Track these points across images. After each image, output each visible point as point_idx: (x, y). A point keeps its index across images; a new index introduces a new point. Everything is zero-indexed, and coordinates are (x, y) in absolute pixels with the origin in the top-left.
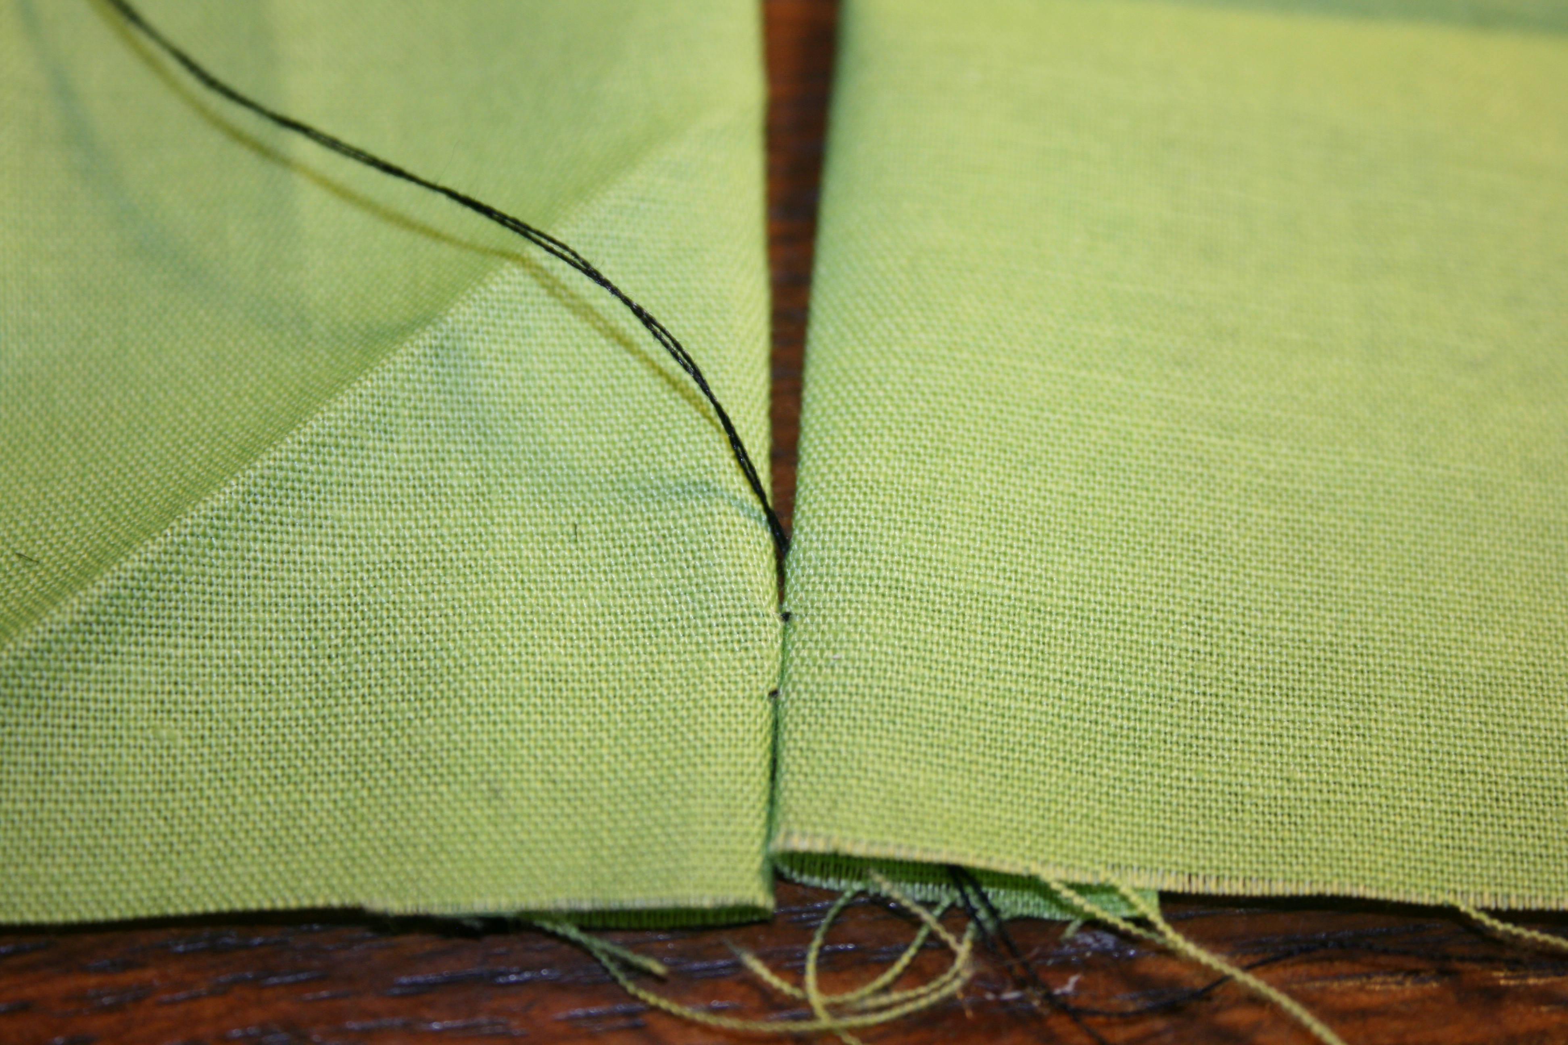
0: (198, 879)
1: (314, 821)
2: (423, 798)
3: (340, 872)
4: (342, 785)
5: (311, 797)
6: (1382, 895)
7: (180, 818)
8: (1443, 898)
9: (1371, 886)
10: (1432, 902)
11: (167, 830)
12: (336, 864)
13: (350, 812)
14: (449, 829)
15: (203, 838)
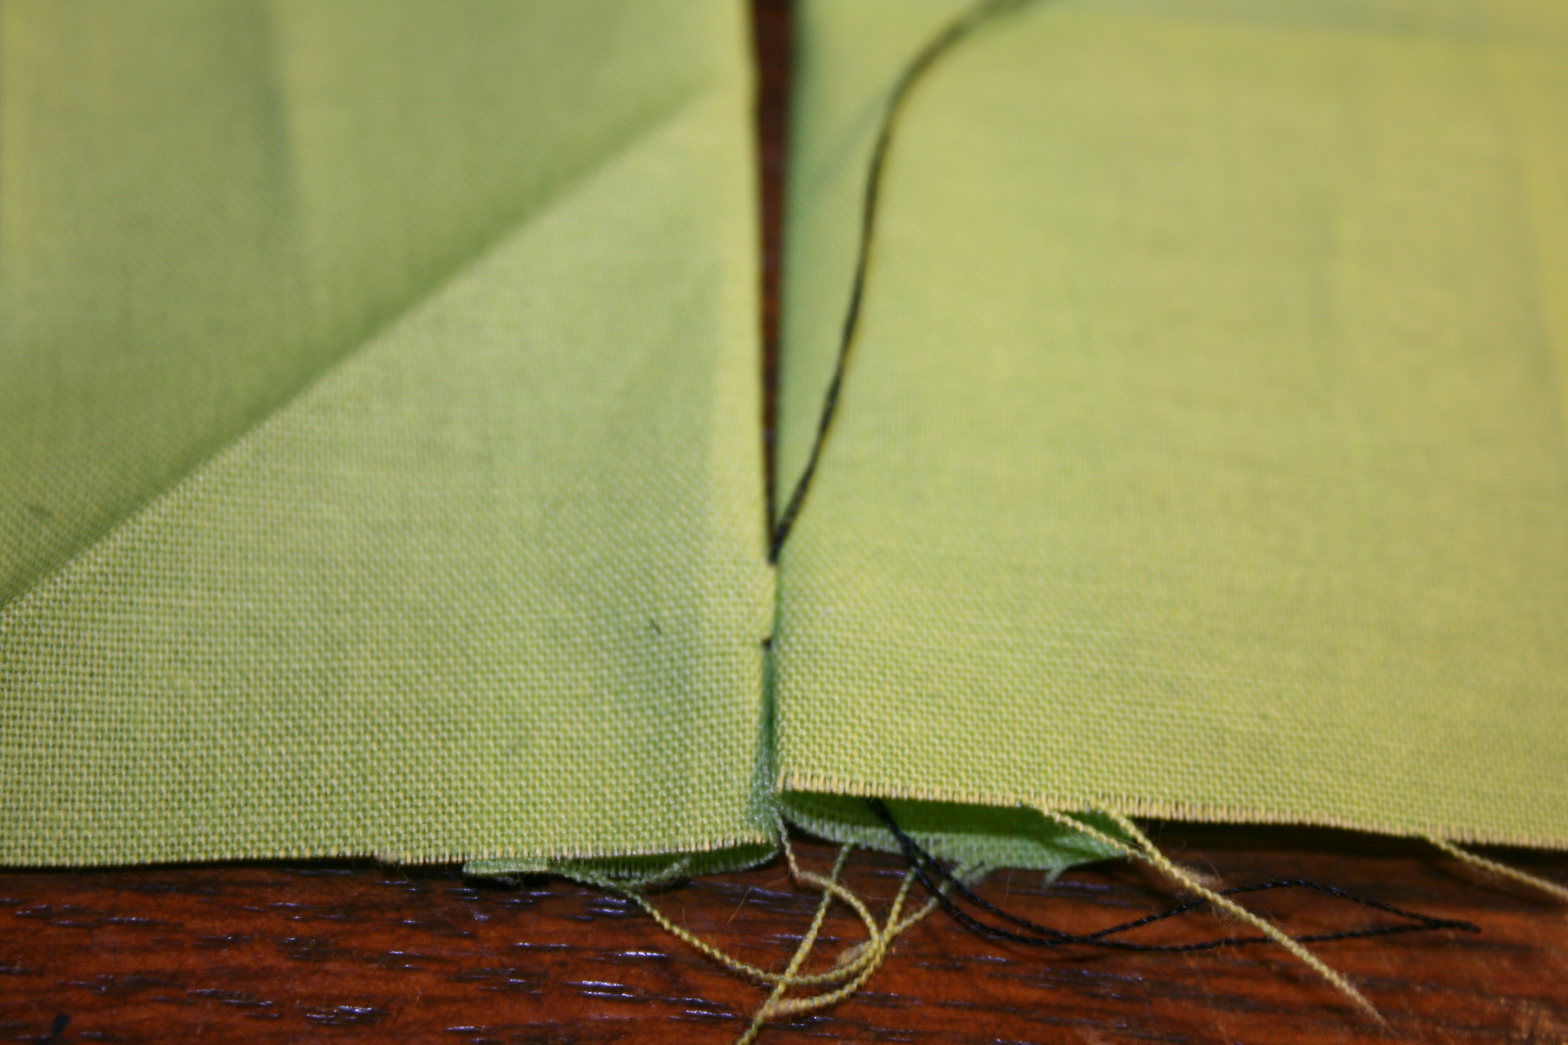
0: (214, 826)
1: (325, 772)
2: (432, 753)
3: (351, 822)
4: (352, 737)
5: (322, 749)
6: (1357, 826)
7: (195, 767)
8: (1414, 830)
9: (1347, 818)
10: (1404, 833)
11: (183, 778)
12: (348, 816)
13: (361, 765)
14: (456, 784)
15: (218, 787)
